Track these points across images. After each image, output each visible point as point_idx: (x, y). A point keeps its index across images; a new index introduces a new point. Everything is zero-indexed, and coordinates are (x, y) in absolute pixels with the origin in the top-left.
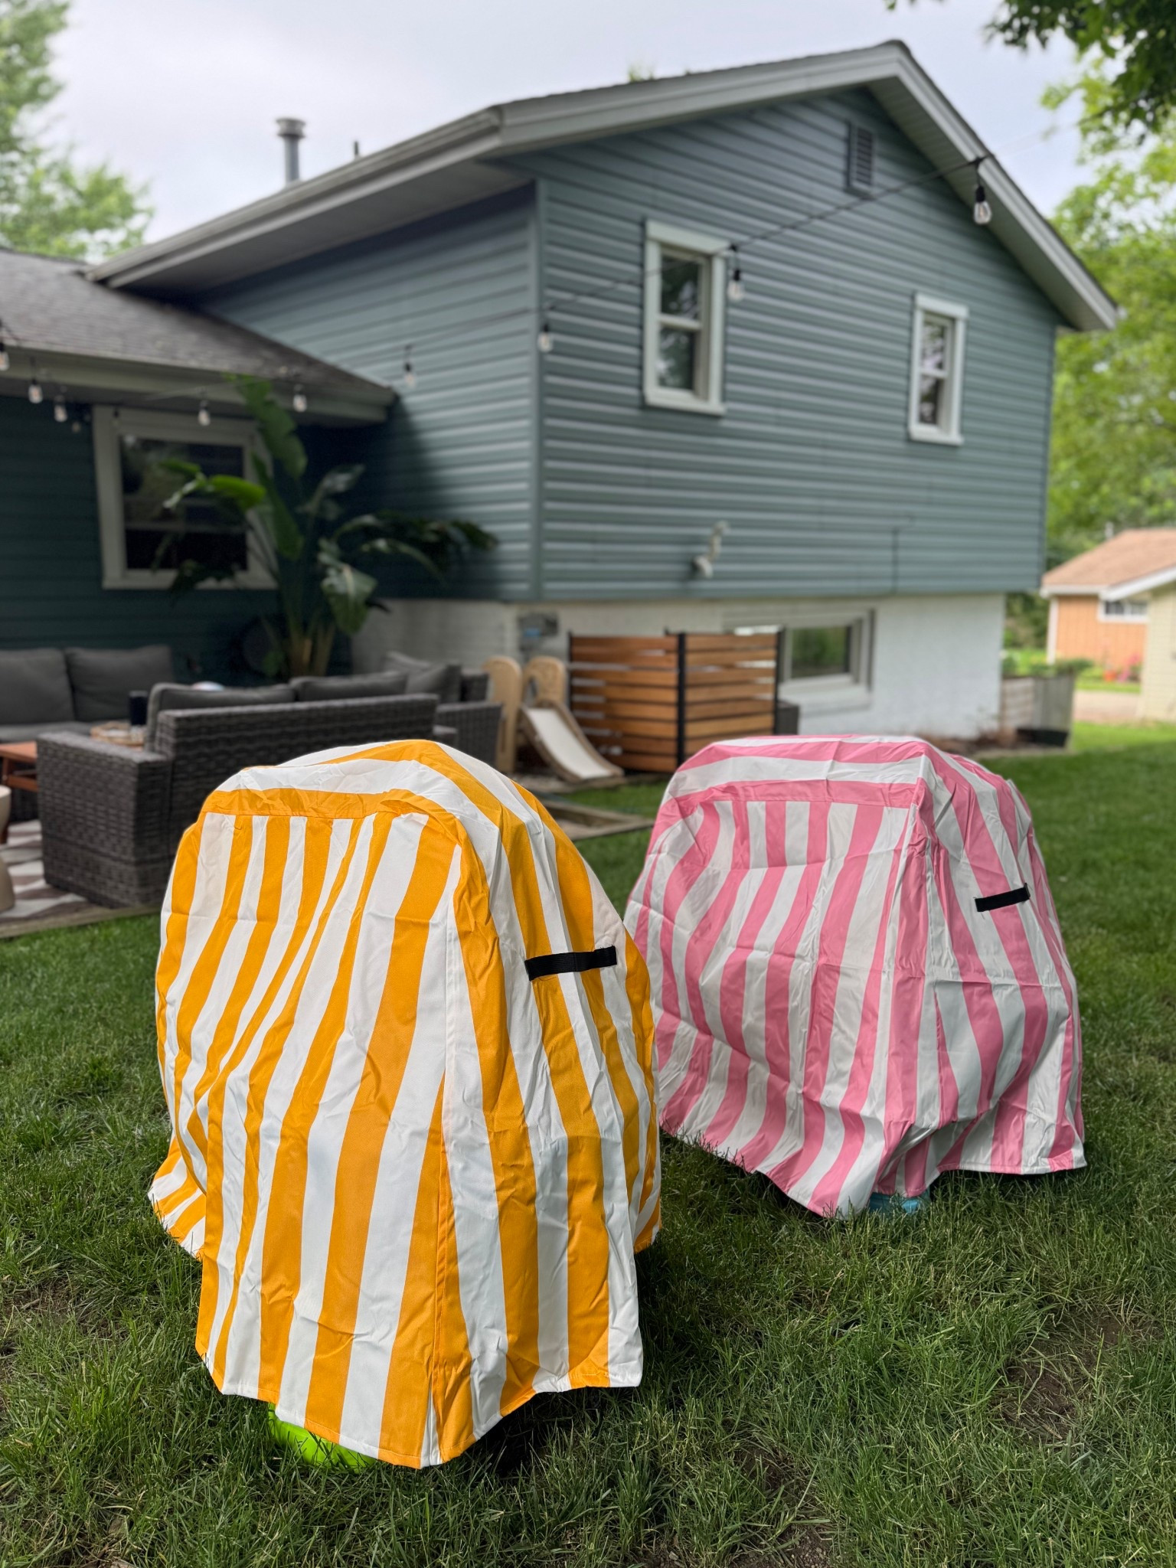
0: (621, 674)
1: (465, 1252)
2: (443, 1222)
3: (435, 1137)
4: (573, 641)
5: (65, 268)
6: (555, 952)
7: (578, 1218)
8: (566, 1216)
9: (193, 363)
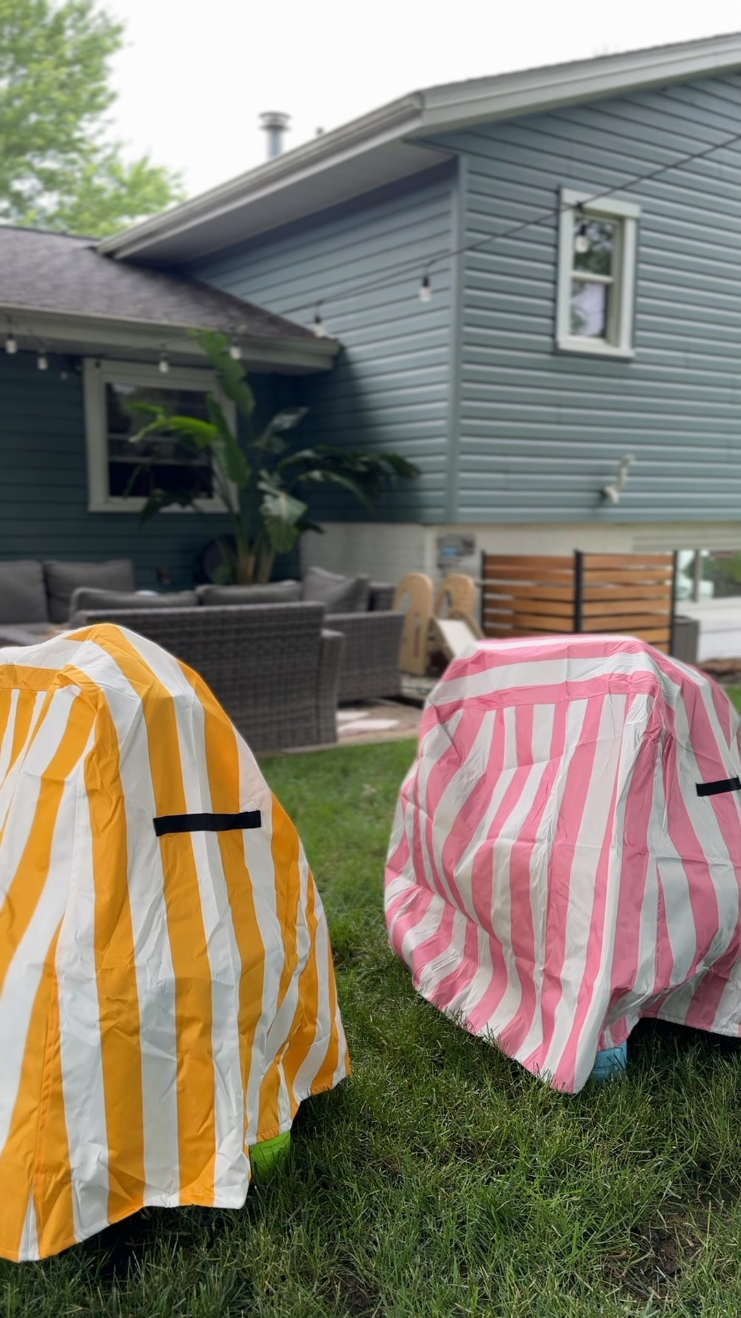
0: (526, 589)
1: (69, 1073)
2: (50, 1045)
3: (49, 970)
4: (486, 559)
5: (82, 244)
6: (190, 811)
7: (187, 1052)
8: (174, 1049)
9: (165, 322)
